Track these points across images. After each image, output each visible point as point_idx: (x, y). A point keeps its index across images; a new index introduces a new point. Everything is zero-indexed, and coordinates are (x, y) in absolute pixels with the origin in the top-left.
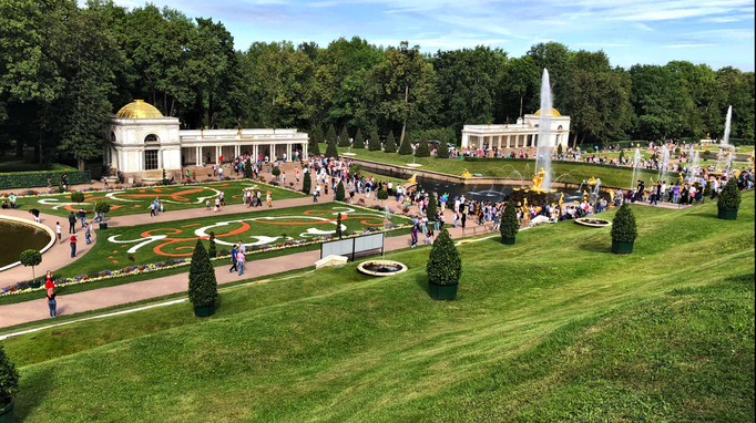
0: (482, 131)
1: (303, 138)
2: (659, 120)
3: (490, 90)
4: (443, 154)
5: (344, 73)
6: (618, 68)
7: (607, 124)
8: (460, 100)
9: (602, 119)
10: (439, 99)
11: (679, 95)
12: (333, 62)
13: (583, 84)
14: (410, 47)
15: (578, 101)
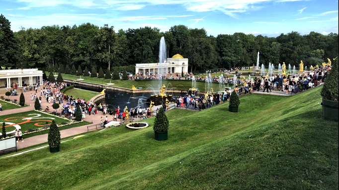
0: (144, 66)
1: (40, 73)
2: (230, 59)
3: (151, 47)
4: (126, 78)
5: (80, 40)
6: (211, 36)
7: (205, 62)
8: (138, 52)
9: (202, 59)
10: (128, 51)
11: (238, 47)
12: (74, 35)
13: (193, 43)
14: (109, 27)
15: (191, 51)
